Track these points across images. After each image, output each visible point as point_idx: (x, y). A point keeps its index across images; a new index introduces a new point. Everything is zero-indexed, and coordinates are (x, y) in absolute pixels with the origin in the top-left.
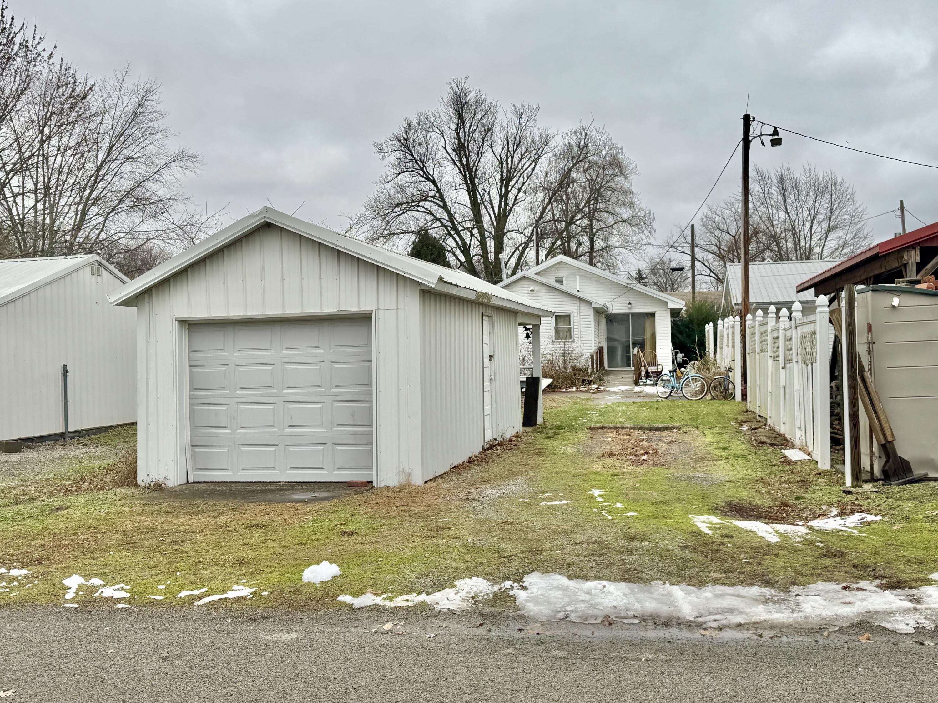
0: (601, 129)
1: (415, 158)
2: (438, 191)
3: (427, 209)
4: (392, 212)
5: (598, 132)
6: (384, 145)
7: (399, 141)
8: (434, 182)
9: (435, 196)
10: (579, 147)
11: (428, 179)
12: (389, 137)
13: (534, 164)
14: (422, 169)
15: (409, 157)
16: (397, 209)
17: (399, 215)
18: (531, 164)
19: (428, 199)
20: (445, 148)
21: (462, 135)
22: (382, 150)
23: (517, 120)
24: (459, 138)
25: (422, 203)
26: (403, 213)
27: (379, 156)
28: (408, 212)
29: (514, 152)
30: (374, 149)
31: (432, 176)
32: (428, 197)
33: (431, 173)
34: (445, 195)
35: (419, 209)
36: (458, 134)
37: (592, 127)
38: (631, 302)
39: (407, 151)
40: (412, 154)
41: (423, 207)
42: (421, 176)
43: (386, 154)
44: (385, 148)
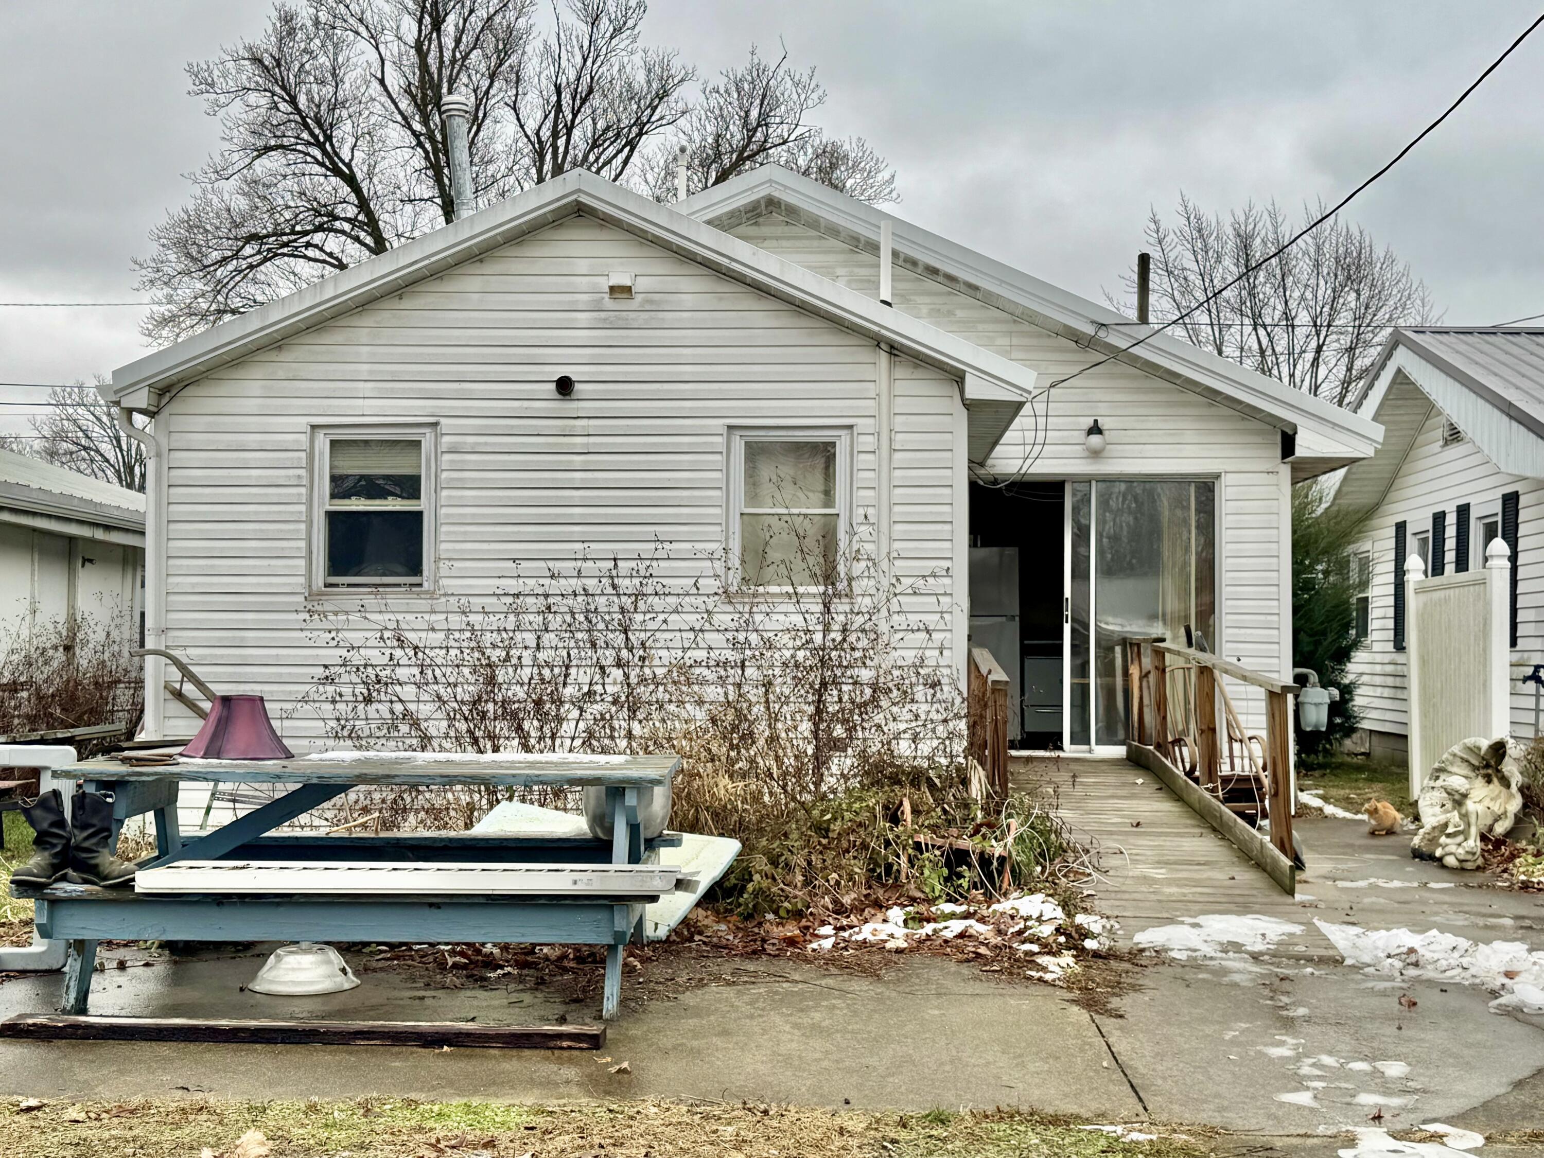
0: (805, 79)
1: (299, 111)
2: (363, 204)
3: (330, 255)
4: (236, 256)
5: (796, 85)
6: (216, 73)
7: (257, 61)
8: (351, 181)
9: (356, 219)
10: (746, 124)
11: (337, 172)
12: (229, 47)
13: (627, 149)
14: (320, 146)
15: (283, 106)
16: (248, 250)
17: (251, 267)
18: (620, 151)
19: (337, 224)
20: (382, 82)
21: (432, 60)
22: (212, 85)
23: (583, 29)
24: (424, 66)
25: (318, 238)
26: (266, 260)
27: (203, 102)
28: (277, 261)
29: (575, 116)
30: (188, 83)
31: (349, 166)
32: (336, 218)
33: (346, 155)
34: (384, 219)
35: (310, 253)
36: (422, 54)
37: (781, 72)
38: (1104, 423)
39: (278, 90)
40: (293, 101)
41: (321, 249)
42: (317, 162)
43: (222, 99)
44: (219, 81)
